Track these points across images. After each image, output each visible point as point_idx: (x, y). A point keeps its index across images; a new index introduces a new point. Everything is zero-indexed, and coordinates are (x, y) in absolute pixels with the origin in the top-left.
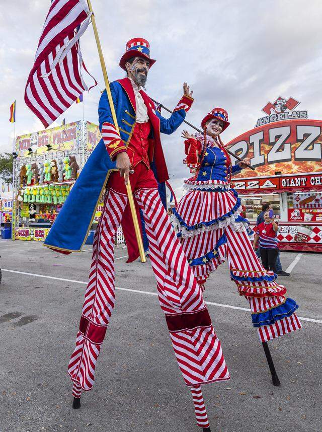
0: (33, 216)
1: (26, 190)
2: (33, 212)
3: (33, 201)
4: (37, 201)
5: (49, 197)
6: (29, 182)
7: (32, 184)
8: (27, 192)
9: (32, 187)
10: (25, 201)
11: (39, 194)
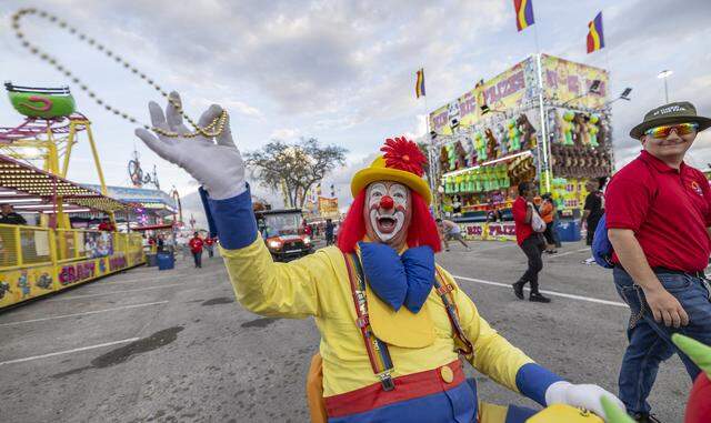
0: (457, 210)
1: (447, 178)
2: (457, 205)
3: (457, 190)
4: (462, 190)
5: (478, 184)
6: (452, 166)
7: (456, 169)
8: (449, 180)
9: (455, 173)
10: (448, 191)
11: (464, 181)
